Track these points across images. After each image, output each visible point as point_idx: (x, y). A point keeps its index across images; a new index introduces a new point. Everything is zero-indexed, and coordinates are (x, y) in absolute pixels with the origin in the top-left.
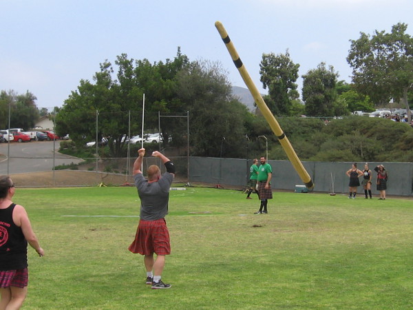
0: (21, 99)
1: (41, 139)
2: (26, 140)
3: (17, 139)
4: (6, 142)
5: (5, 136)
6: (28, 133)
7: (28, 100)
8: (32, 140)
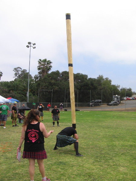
0: (128, 89)
1: (133, 99)
2: (129, 100)
3: (127, 99)
4: (125, 100)
5: (124, 99)
6: (130, 98)
7: (130, 90)
8: (131, 100)
